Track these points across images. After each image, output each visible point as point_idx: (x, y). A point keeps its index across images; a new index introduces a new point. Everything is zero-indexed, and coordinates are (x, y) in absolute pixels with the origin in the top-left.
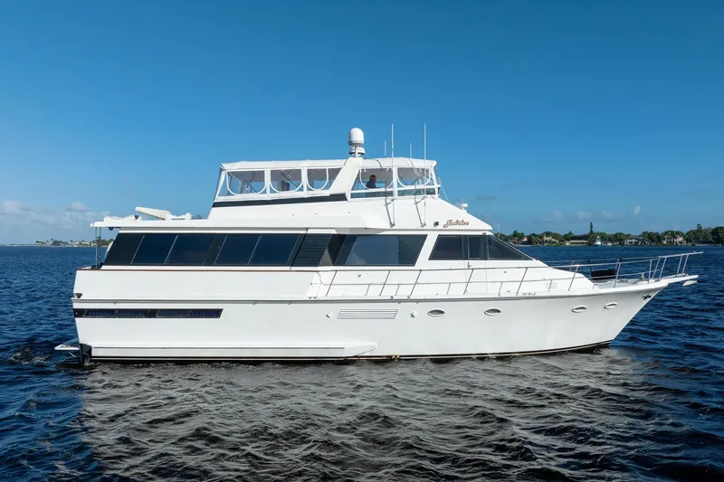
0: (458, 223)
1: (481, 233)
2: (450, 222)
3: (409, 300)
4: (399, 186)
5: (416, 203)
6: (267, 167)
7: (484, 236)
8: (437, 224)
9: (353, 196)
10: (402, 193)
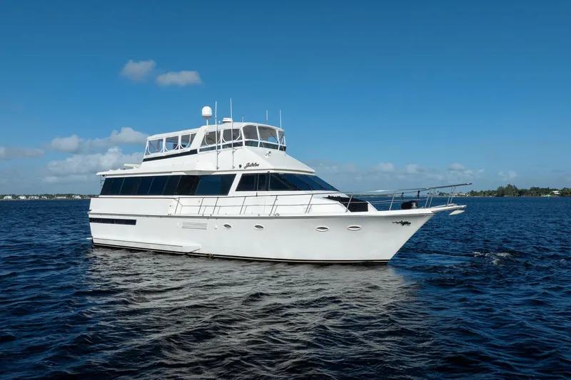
0: (253, 165)
1: (266, 172)
2: (248, 165)
3: (211, 217)
4: (223, 142)
5: (233, 152)
6: (164, 136)
7: (268, 174)
8: (240, 166)
9: (201, 150)
10: (224, 147)
